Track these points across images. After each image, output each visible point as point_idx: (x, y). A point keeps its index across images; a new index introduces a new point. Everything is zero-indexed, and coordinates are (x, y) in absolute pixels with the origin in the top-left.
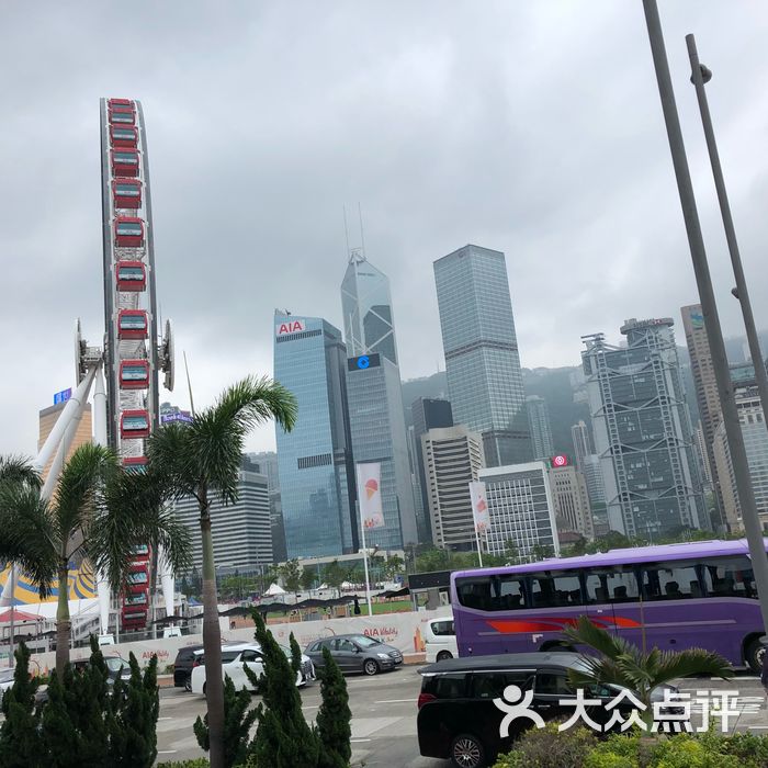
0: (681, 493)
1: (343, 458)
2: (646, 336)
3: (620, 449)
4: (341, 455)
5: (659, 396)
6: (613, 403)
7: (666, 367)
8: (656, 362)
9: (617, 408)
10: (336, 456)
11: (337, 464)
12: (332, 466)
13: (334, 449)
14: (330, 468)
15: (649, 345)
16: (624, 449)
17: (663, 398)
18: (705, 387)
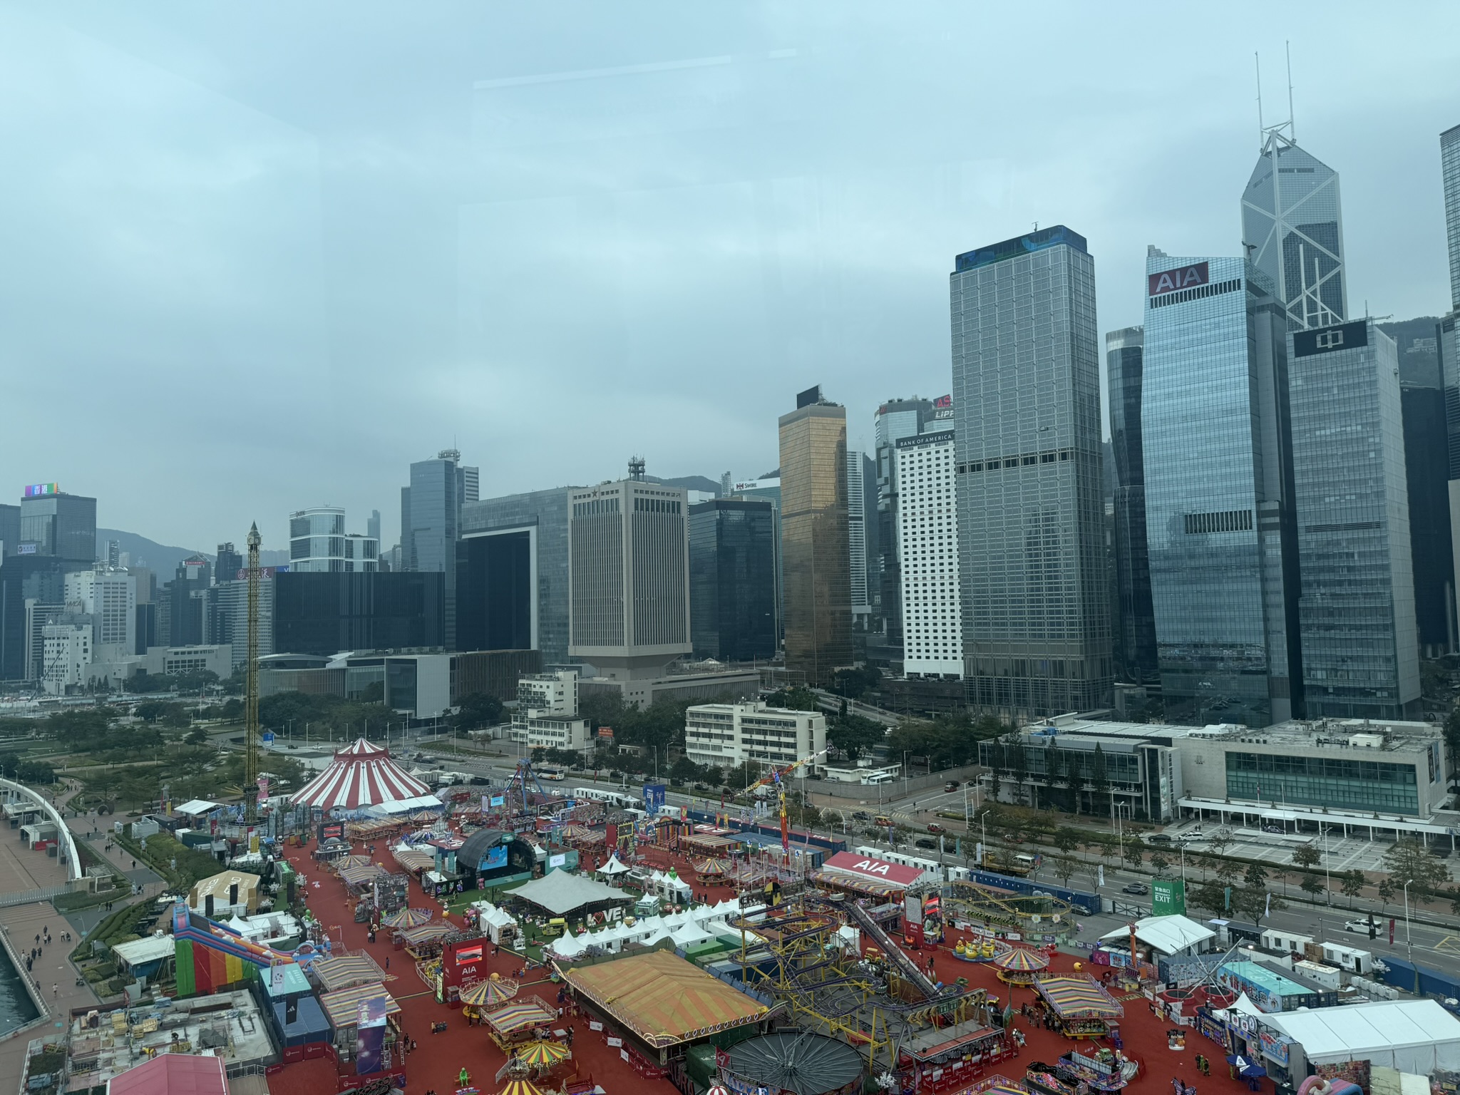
4: (1270, 513)
10: (1261, 514)
11: (1262, 528)
12: (1253, 534)
13: (1258, 502)
14: (1249, 537)
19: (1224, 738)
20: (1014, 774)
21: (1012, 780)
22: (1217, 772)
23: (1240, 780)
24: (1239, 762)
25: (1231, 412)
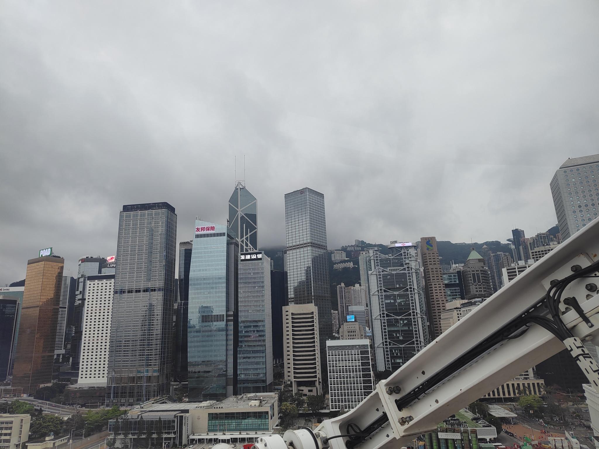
0: (417, 344)
1: (232, 318)
2: (402, 252)
3: (385, 315)
4: (230, 316)
5: (408, 287)
6: (383, 288)
7: (413, 271)
8: (408, 268)
9: (385, 291)
10: (227, 316)
11: (227, 321)
12: (224, 323)
13: (227, 311)
14: (222, 324)
15: (403, 257)
16: (387, 316)
17: (411, 288)
18: (433, 284)
19: (208, 407)
20: (123, 434)
21: (122, 436)
22: (204, 422)
23: (213, 424)
24: (213, 417)
25: (220, 278)
